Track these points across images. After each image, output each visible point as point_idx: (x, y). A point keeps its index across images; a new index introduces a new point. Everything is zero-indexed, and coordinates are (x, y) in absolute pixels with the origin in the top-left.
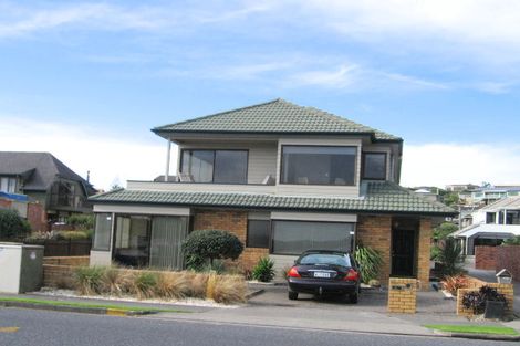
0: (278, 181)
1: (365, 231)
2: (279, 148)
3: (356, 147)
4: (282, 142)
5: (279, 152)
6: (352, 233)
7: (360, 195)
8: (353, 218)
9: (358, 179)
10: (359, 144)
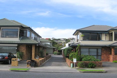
0: (1, 37)
1: (20, 48)
2: (1, 29)
3: (18, 29)
4: (2, 28)
5: (1, 30)
6: (16, 48)
7: (19, 40)
8: (17, 45)
9: (19, 36)
10: (19, 28)
